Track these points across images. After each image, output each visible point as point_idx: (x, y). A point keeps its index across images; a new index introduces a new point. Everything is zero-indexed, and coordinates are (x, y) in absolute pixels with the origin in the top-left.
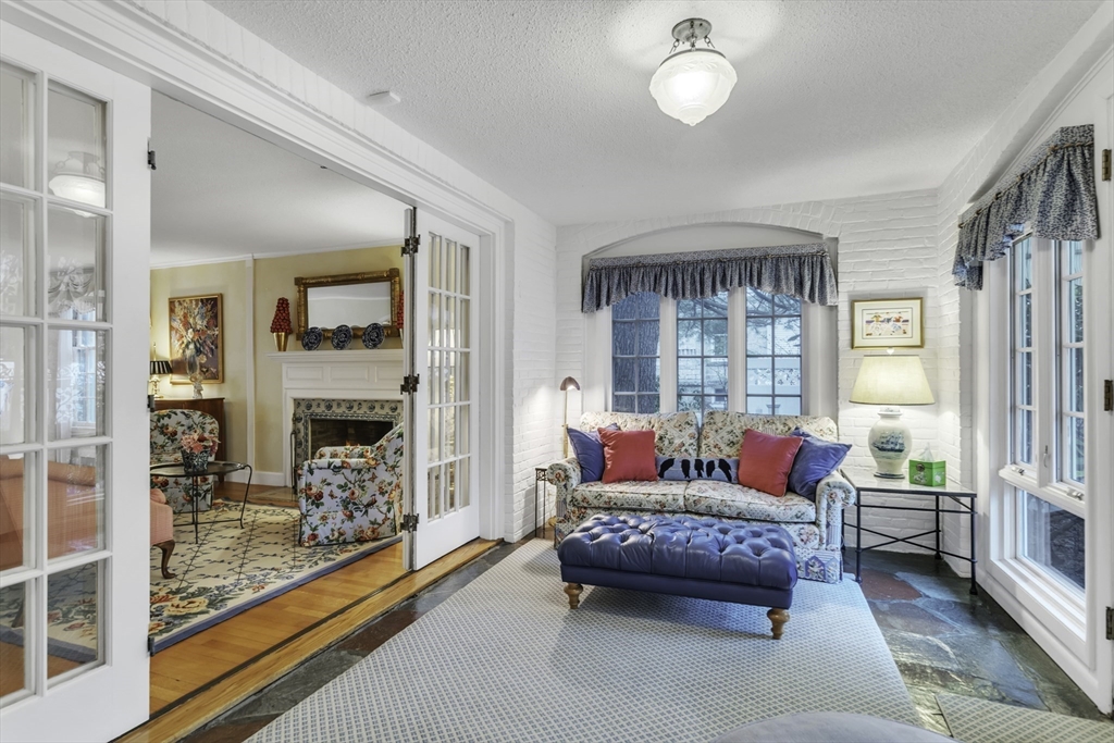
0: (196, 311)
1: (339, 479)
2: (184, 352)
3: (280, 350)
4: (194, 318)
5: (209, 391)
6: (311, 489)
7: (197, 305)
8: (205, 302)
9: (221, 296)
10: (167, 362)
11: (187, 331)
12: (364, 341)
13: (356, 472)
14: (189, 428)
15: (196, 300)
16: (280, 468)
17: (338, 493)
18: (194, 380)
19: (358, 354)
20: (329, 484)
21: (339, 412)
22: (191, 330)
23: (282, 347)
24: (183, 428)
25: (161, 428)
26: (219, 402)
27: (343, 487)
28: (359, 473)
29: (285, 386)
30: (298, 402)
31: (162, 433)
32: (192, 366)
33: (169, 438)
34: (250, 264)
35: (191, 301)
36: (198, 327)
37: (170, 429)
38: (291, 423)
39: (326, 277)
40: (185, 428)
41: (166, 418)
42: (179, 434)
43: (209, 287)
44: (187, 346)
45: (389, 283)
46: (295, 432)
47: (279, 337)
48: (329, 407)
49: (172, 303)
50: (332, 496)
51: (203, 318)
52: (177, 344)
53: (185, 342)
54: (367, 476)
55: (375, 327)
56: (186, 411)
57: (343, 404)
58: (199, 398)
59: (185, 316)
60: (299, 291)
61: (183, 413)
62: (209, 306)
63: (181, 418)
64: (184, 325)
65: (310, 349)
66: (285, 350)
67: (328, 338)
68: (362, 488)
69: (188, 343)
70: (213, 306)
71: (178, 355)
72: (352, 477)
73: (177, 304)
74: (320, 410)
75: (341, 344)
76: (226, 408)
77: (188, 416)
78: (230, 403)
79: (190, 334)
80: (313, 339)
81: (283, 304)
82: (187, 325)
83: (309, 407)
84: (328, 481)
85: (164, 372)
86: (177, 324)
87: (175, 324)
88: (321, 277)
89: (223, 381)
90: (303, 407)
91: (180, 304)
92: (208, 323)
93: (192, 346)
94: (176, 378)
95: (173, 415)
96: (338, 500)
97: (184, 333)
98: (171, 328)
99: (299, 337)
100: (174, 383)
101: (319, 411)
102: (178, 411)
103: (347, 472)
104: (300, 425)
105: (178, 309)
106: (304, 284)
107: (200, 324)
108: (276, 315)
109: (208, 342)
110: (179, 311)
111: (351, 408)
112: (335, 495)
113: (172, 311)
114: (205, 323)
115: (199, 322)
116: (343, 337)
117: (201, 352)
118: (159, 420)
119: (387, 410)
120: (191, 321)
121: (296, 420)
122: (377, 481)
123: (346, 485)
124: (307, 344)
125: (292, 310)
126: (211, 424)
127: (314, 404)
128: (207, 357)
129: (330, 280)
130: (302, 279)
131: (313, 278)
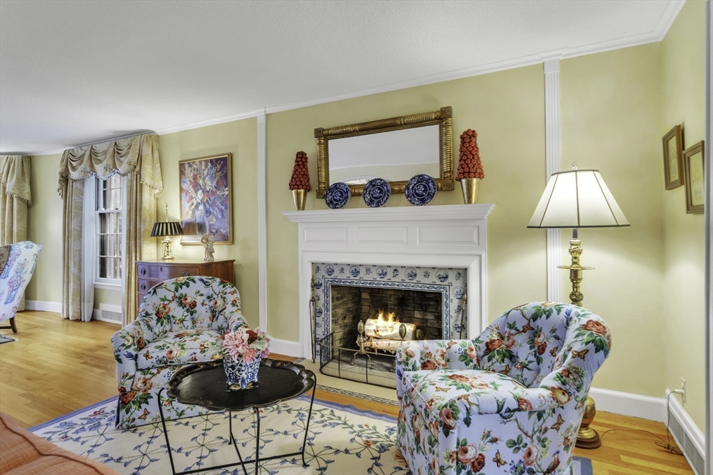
0: (206, 172)
1: (509, 431)
2: (193, 213)
3: (299, 208)
4: (204, 179)
5: (221, 253)
6: (466, 452)
7: (206, 166)
8: (214, 162)
9: (231, 155)
10: (178, 223)
11: (196, 192)
12: (408, 196)
13: (535, 416)
14: (208, 297)
15: (206, 161)
16: (296, 337)
17: (508, 455)
18: (206, 241)
19: (399, 211)
20: (494, 440)
21: (368, 279)
22: (200, 191)
23: (301, 206)
24: (202, 298)
25: (180, 298)
26: (230, 264)
27: (515, 444)
28: (540, 415)
29: (301, 248)
30: (316, 267)
31: (181, 304)
32: (201, 227)
33: (187, 311)
34: (262, 120)
35: (201, 162)
36: (208, 188)
37: (189, 300)
38: (309, 289)
39: (352, 126)
40: (204, 298)
41: (184, 287)
42: (199, 304)
43: (218, 148)
44: (197, 207)
45: (437, 127)
46: (314, 300)
47: (298, 195)
48: (356, 273)
49: (182, 165)
50: (498, 461)
51: (212, 178)
52: (186, 206)
53: (195, 203)
54: (550, 421)
55: (421, 179)
56: (204, 278)
57: (373, 270)
58: (211, 260)
59: (195, 178)
60: (320, 144)
61: (202, 280)
62: (219, 167)
63: (199, 286)
64: (194, 187)
65: (335, 208)
66: (303, 209)
67: (359, 195)
68: (542, 442)
69: (198, 204)
70: (223, 166)
71: (188, 217)
72: (529, 423)
73: (187, 166)
74: (345, 278)
75: (376, 201)
76: (237, 271)
77: (206, 284)
78: (240, 265)
79: (200, 195)
80: (337, 196)
81: (301, 158)
82: (196, 186)
83: (330, 272)
84: (493, 435)
85: (176, 234)
86: (187, 186)
87: (185, 186)
88: (347, 126)
89: (233, 242)
90: (323, 272)
91: (190, 166)
92: (217, 183)
93: (201, 207)
94: (186, 238)
95: (191, 283)
96: (507, 467)
97: (194, 195)
98: (181, 189)
99: (320, 195)
100: (183, 244)
101: (343, 276)
102: (197, 278)
103: (522, 416)
104: (320, 292)
105: (188, 170)
106: (324, 136)
107: (210, 184)
108: (295, 171)
109: (218, 203)
110: (189, 173)
111: (384, 274)
112: (503, 459)
113: (182, 173)
114: (214, 183)
115: (209, 183)
116: (378, 193)
117: (210, 212)
118: (177, 290)
119: (433, 278)
120: (201, 182)
121: (315, 286)
122: (563, 428)
123: (520, 440)
124: (331, 202)
125: (311, 166)
126: (232, 293)
127: (337, 269)
128: (217, 218)
129: (357, 128)
130: (324, 130)
131: (338, 128)
